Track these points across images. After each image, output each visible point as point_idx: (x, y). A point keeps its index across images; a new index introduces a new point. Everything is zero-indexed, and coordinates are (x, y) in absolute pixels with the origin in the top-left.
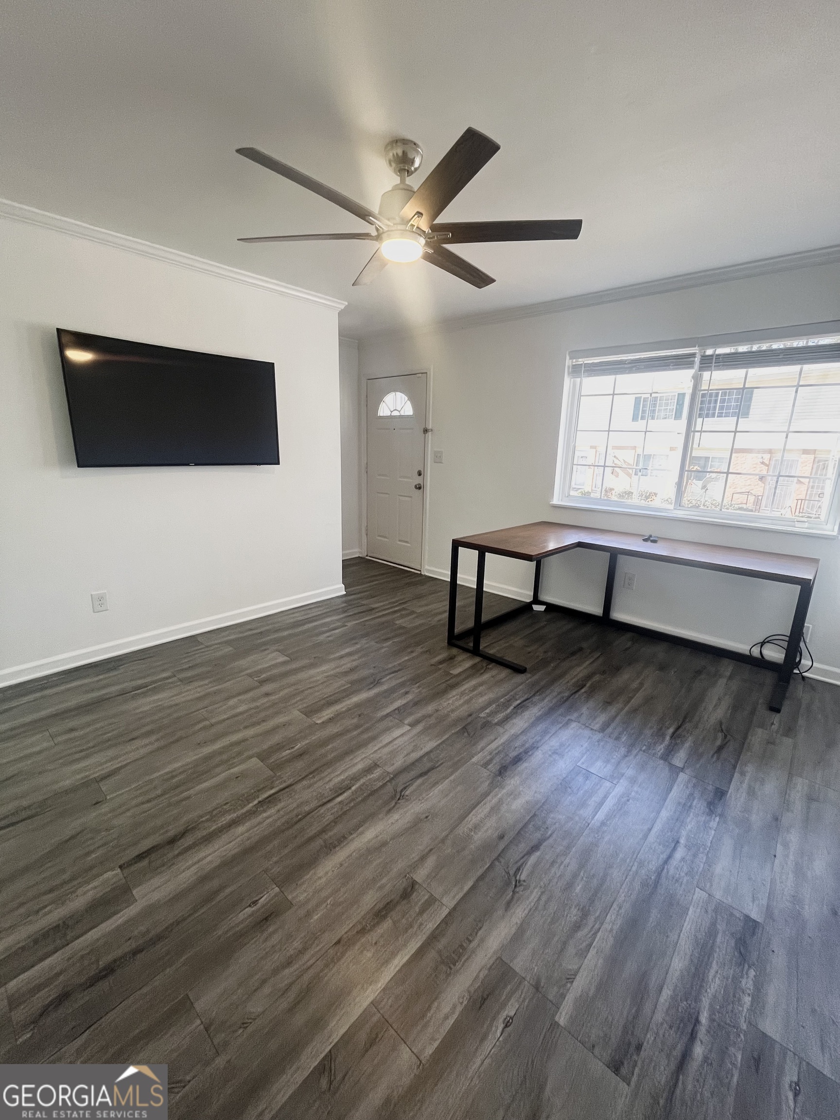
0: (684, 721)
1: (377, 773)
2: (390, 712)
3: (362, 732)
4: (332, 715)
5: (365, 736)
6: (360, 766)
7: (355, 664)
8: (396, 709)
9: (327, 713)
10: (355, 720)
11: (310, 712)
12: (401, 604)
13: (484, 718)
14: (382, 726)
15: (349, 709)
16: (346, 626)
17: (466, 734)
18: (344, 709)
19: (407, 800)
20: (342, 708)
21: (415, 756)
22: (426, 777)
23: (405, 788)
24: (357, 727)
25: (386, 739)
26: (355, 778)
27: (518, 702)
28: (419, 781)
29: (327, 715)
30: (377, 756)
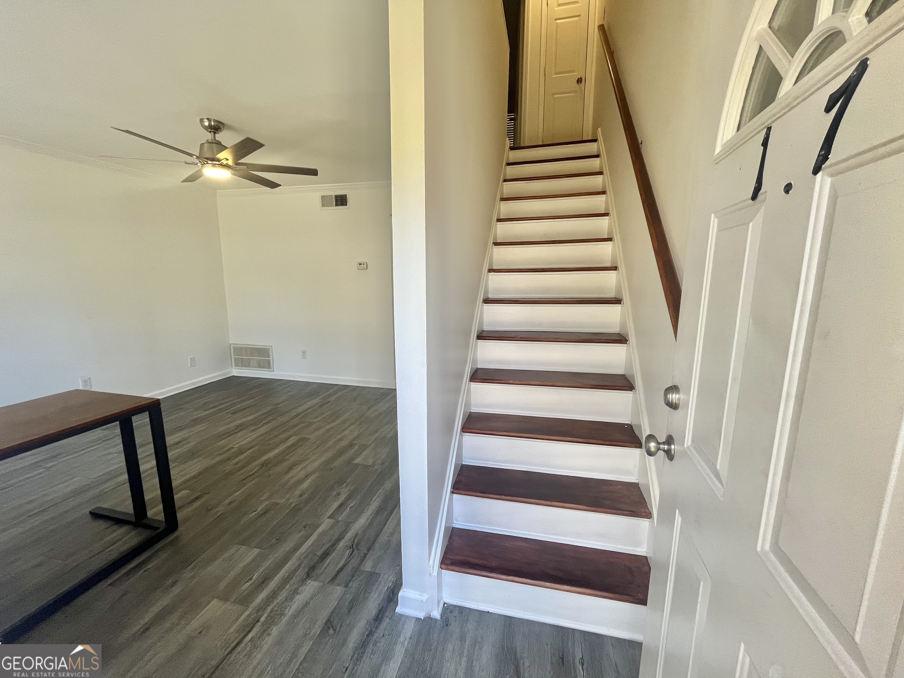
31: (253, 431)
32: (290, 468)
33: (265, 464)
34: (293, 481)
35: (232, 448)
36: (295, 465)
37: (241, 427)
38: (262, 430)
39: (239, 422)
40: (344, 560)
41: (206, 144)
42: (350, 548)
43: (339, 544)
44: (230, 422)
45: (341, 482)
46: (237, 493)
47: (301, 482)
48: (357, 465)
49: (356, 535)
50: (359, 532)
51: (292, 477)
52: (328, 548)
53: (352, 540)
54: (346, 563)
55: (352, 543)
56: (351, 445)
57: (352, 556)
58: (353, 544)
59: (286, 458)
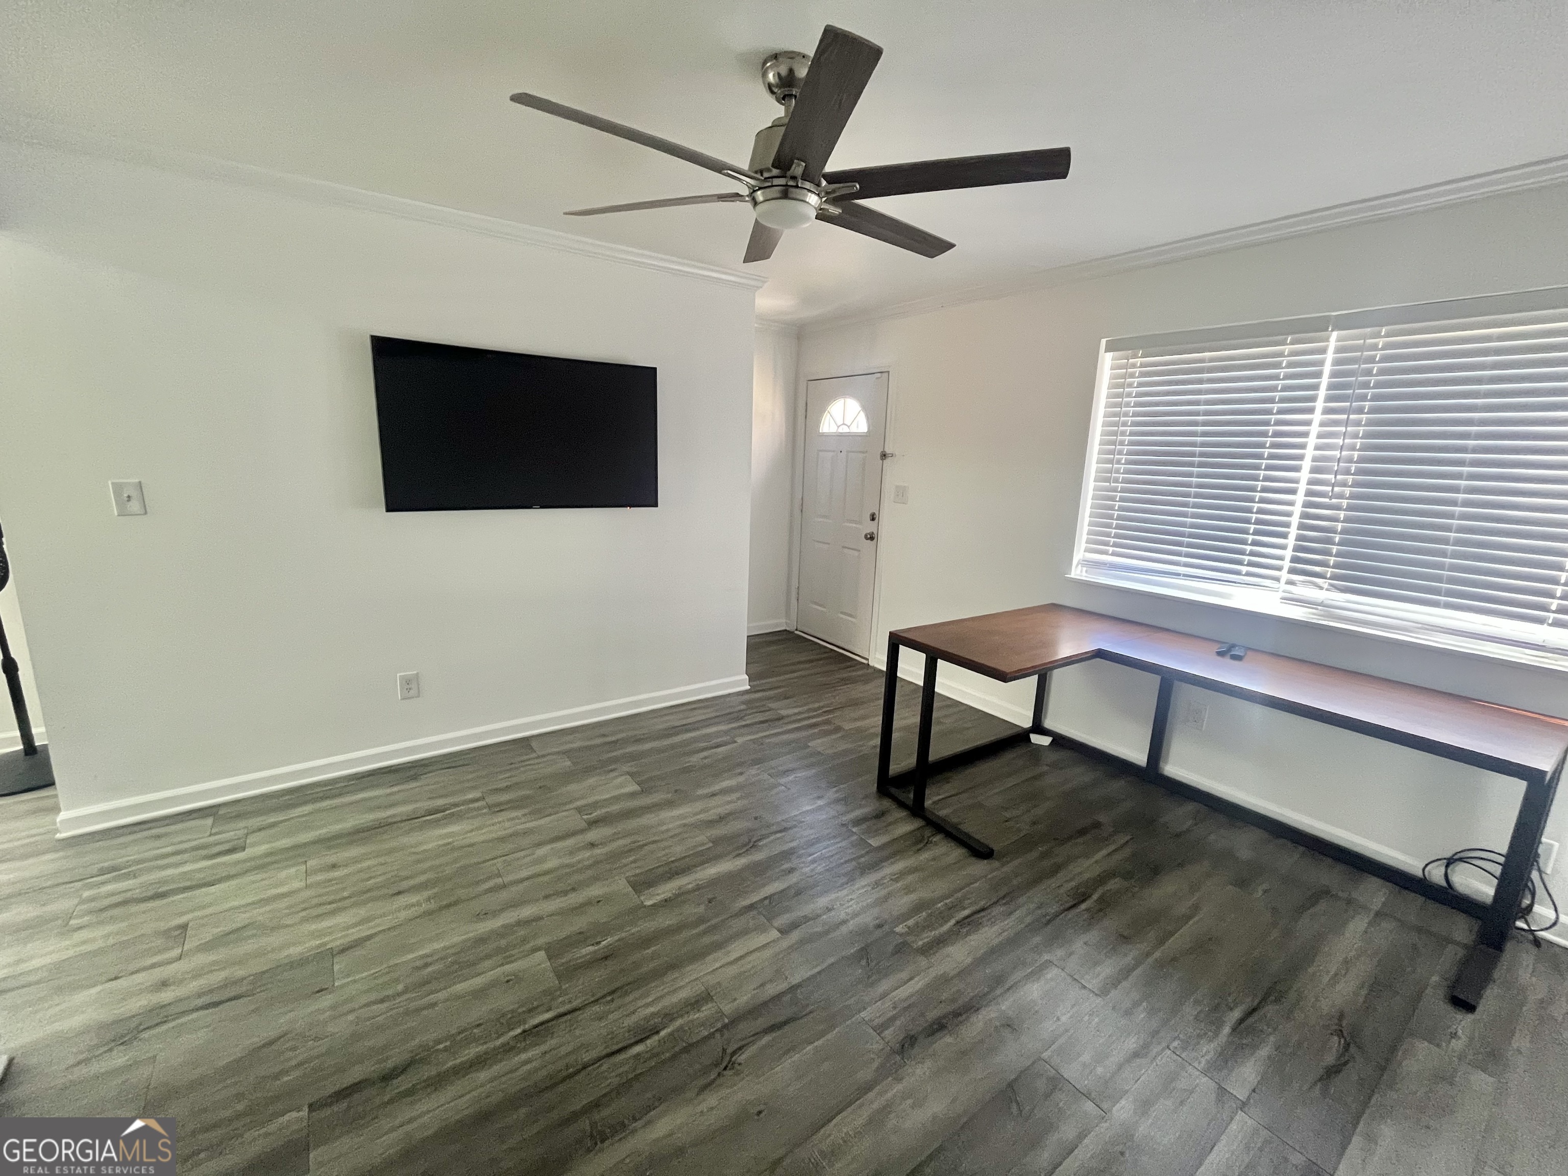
0: (1264, 1000)
1: (707, 1011)
2: (756, 903)
3: (705, 932)
4: (670, 895)
5: (707, 940)
6: (683, 994)
7: (729, 808)
8: (766, 898)
9: (666, 890)
10: (701, 909)
11: (641, 884)
12: (825, 712)
13: (901, 935)
14: (737, 924)
15: (698, 888)
16: (735, 742)
17: (864, 962)
18: (690, 886)
19: (738, 1073)
20: (689, 884)
21: (772, 990)
22: (779, 1033)
23: (740, 1048)
24: (701, 920)
25: (737, 949)
26: (669, 1016)
27: (966, 912)
28: (767, 1039)
29: (664, 893)
30: (712, 980)
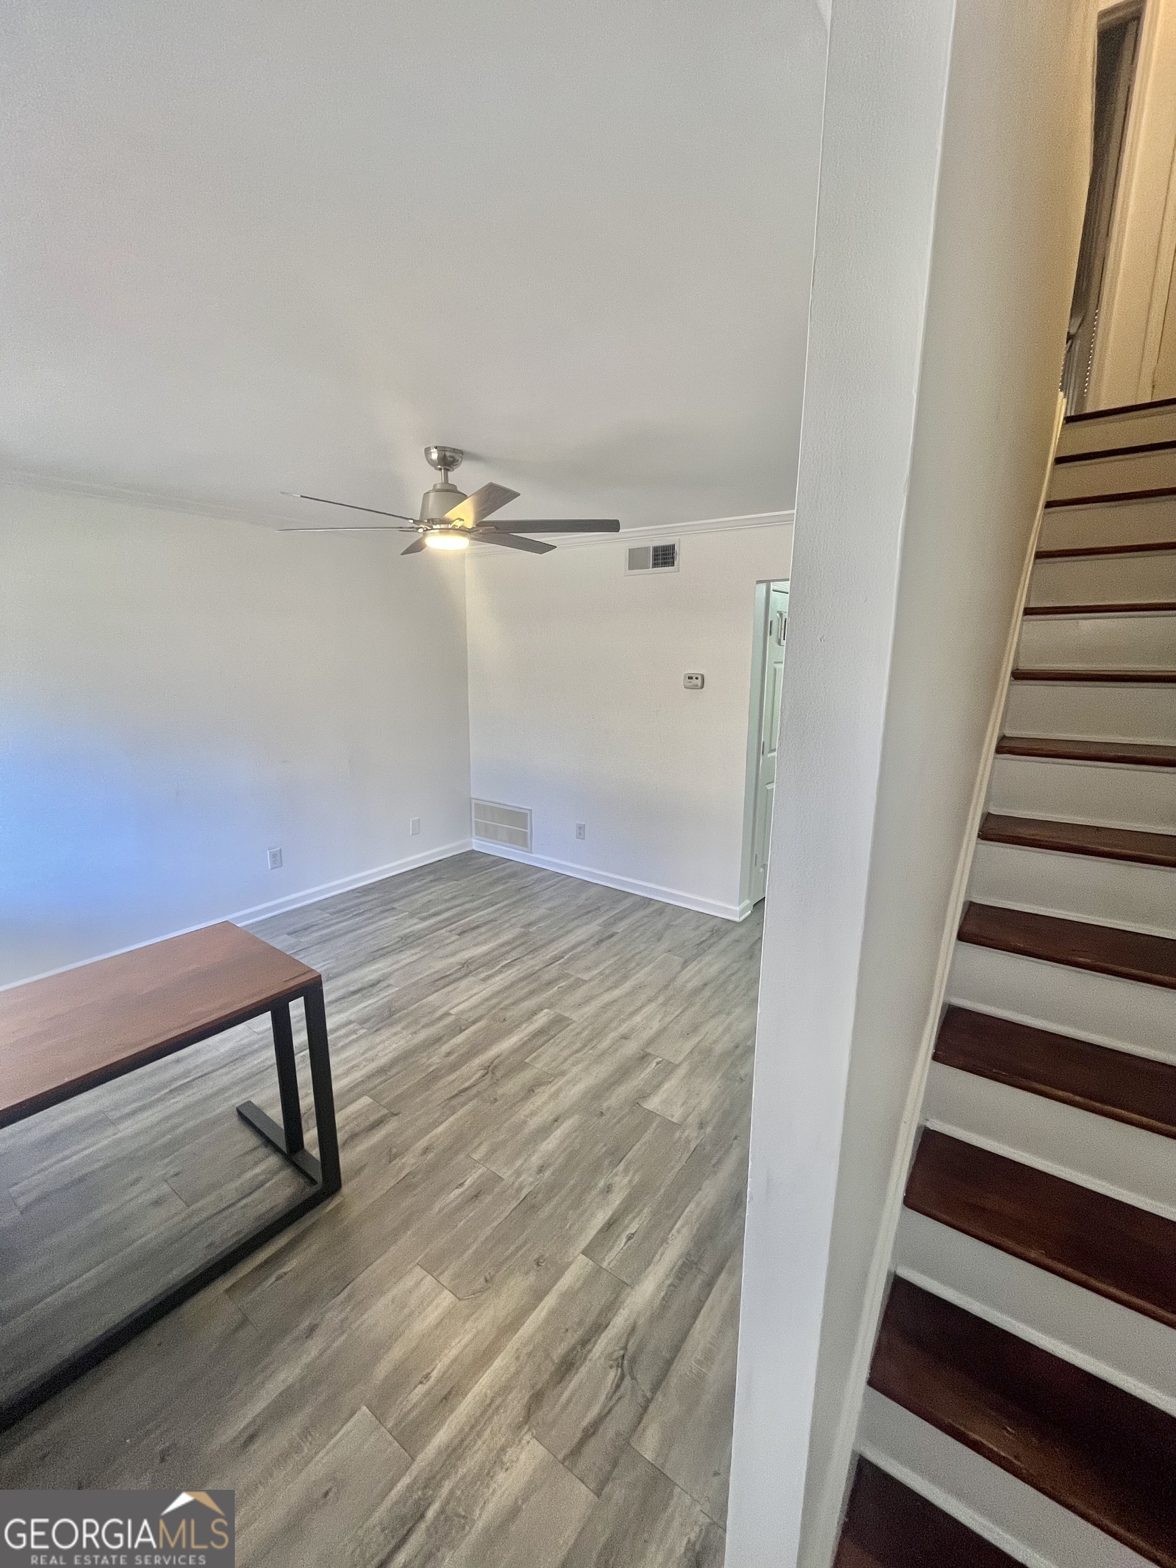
7: (529, 1107)
8: (464, 1030)
9: (541, 1020)
10: (509, 1014)
11: (559, 1022)
15: (518, 1026)
18: (524, 1025)
31: (484, 980)
32: (530, 1091)
33: (490, 1068)
34: (534, 1123)
35: (447, 1014)
36: (540, 1084)
37: (467, 968)
38: (498, 982)
39: (466, 955)
40: (602, 1398)
41: (432, 495)
42: (618, 1366)
43: (595, 1344)
44: (454, 954)
45: (616, 1154)
46: (440, 1129)
47: (545, 1131)
48: (650, 1115)
49: (633, 1329)
50: (641, 1321)
51: (533, 1114)
52: (573, 1348)
53: (623, 1340)
54: (605, 1412)
55: (622, 1352)
56: (643, 1058)
57: (618, 1394)
58: (623, 1356)
59: (527, 1060)
